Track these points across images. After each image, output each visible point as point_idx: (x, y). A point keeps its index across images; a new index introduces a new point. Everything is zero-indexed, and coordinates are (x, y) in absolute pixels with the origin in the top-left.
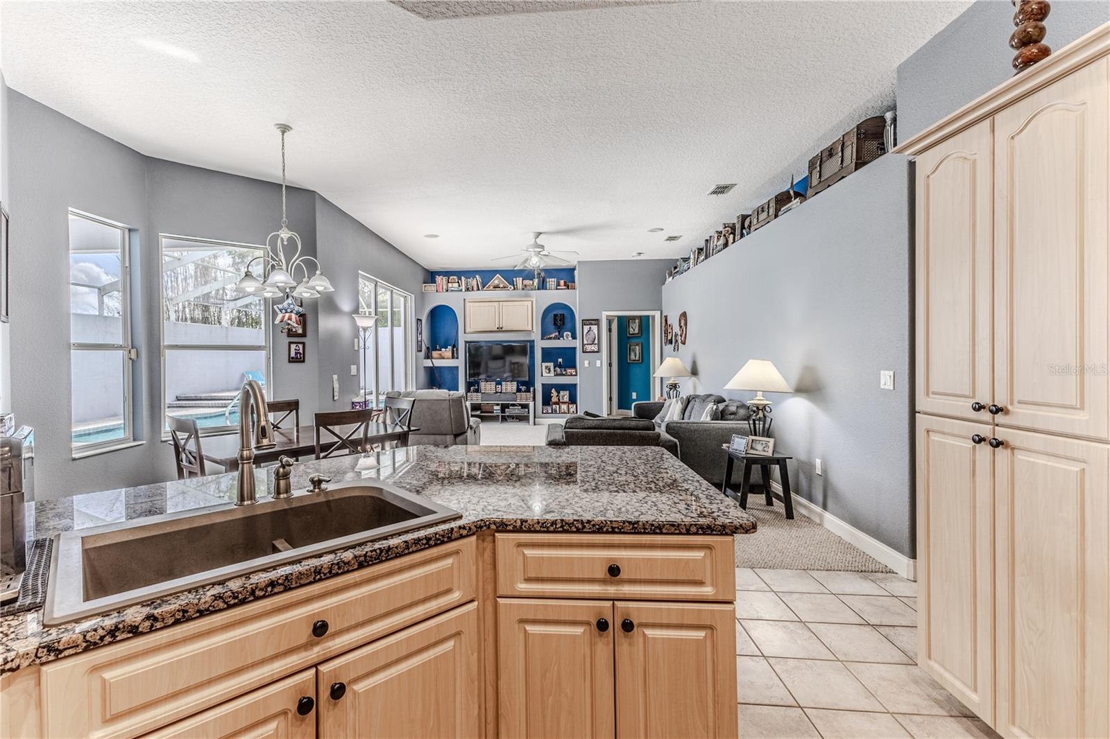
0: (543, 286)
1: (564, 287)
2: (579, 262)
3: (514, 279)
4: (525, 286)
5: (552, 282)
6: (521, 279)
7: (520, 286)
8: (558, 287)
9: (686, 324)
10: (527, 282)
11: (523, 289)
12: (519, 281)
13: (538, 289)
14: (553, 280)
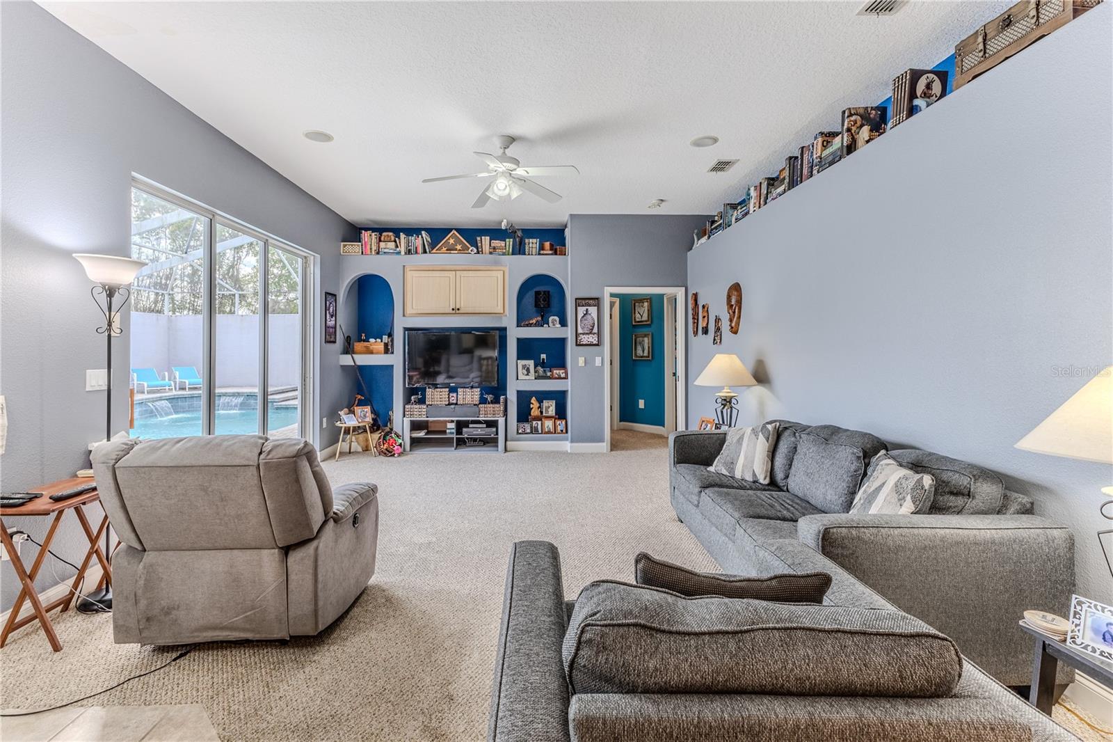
0: (519, 250)
1: (550, 252)
2: (571, 215)
3: (479, 239)
4: (494, 248)
5: (533, 243)
6: (488, 238)
7: (486, 248)
8: (542, 252)
9: (739, 302)
10: (496, 243)
11: (491, 253)
12: (486, 240)
13: (513, 254)
14: (535, 241)
